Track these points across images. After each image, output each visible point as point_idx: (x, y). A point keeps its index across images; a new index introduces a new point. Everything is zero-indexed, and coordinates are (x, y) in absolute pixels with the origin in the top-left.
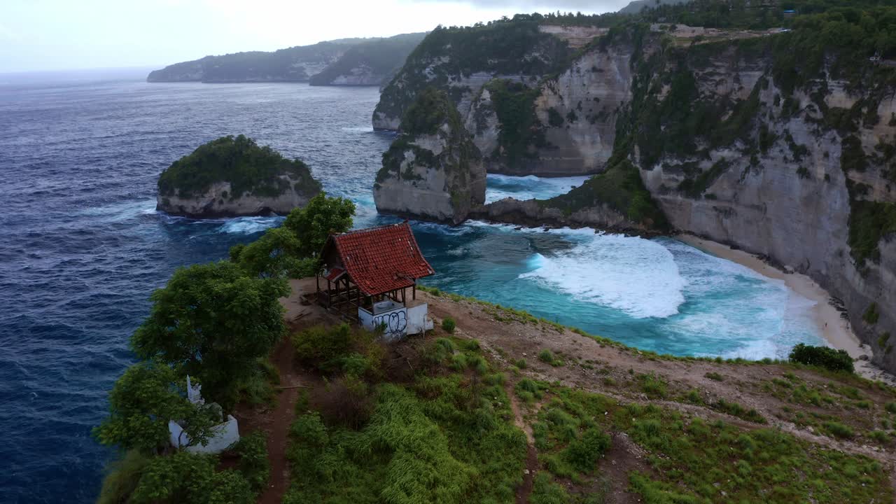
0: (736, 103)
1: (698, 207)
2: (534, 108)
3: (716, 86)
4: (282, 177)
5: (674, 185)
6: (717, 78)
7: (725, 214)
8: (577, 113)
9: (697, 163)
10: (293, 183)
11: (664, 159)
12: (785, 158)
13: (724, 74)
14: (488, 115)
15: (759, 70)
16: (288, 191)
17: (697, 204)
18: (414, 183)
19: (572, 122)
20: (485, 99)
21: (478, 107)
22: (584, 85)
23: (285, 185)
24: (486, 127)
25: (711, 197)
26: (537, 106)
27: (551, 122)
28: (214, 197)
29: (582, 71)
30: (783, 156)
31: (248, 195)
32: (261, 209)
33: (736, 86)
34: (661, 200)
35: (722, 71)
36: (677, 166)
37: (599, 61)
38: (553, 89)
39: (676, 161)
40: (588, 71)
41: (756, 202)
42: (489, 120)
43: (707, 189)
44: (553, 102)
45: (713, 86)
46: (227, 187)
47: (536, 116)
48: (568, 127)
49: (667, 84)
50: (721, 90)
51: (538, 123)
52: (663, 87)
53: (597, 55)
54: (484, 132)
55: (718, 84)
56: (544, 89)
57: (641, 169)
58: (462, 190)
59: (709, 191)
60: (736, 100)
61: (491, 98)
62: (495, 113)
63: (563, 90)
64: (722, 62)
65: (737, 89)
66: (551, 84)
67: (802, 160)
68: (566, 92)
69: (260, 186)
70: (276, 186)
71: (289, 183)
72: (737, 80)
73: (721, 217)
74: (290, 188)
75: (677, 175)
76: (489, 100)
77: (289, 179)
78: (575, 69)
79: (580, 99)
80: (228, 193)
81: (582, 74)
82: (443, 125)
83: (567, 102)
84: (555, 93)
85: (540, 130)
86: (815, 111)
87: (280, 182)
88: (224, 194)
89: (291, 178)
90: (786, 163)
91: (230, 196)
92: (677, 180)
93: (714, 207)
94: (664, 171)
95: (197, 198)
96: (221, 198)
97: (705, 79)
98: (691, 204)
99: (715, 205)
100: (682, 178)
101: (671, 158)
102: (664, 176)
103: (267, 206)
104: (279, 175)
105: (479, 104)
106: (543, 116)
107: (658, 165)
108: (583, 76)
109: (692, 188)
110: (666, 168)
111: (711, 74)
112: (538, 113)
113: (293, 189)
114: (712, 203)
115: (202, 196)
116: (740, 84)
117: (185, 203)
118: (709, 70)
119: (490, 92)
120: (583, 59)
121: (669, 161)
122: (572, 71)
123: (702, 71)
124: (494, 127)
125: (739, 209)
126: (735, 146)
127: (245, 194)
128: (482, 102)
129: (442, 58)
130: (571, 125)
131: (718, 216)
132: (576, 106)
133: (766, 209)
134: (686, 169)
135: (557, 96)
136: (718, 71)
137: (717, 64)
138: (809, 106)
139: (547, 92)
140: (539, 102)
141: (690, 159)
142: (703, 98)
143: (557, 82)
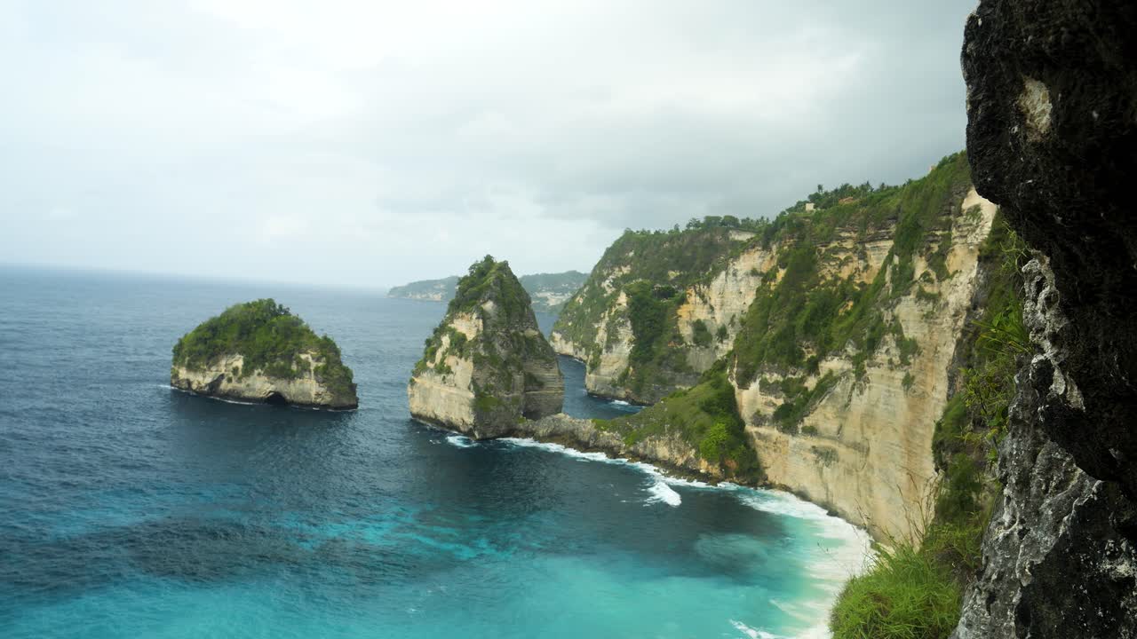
0: (858, 288)
1: (795, 445)
2: (677, 320)
3: (840, 267)
4: (303, 356)
5: (770, 411)
6: (842, 256)
7: (827, 457)
8: (730, 330)
9: (802, 380)
10: (314, 365)
11: (762, 373)
12: (890, 362)
13: (850, 250)
14: (622, 325)
15: (890, 238)
16: (306, 375)
17: (794, 442)
18: (444, 378)
19: (721, 342)
20: (620, 304)
21: (613, 314)
22: (741, 293)
23: (305, 367)
24: (617, 341)
25: (811, 431)
26: (680, 316)
27: (696, 341)
28: (223, 372)
29: (740, 274)
30: (889, 358)
31: (259, 374)
32: (271, 394)
33: (861, 265)
34: (754, 434)
35: (849, 245)
36: (777, 382)
37: (761, 260)
38: (702, 297)
39: (775, 375)
40: (747, 274)
41: (859, 439)
42: (622, 331)
43: (805, 419)
44: (701, 314)
45: (837, 267)
46: (239, 362)
47: (678, 330)
48: (717, 348)
49: (784, 268)
50: (845, 273)
51: (678, 338)
52: (778, 271)
53: (759, 253)
54: (614, 346)
55: (843, 263)
56: (691, 295)
57: (736, 388)
58: (503, 394)
59: (808, 422)
60: (859, 285)
61: (627, 303)
62: (629, 323)
63: (715, 300)
64: (849, 232)
65: (861, 269)
66: (700, 289)
67: (909, 364)
68: (718, 300)
69: (275, 364)
70: (294, 367)
71: (309, 364)
72: (863, 256)
73: (821, 463)
74: (310, 371)
75: (776, 397)
76: (625, 305)
77: (310, 360)
78: (731, 271)
79: (733, 312)
80: (240, 370)
81: (739, 278)
82: (485, 302)
83: (718, 315)
84: (705, 302)
85: (682, 349)
86: (931, 281)
87: (299, 362)
88: (235, 370)
89: (313, 359)
90: (892, 370)
91: (240, 373)
92: (774, 405)
93: (814, 447)
94: (760, 390)
95: (205, 370)
96: (231, 375)
97: (826, 258)
98: (788, 442)
99: (816, 444)
100: (780, 402)
101: (770, 371)
102: (761, 399)
103: (278, 390)
104: (301, 353)
105: (614, 310)
106: (686, 331)
107: (755, 381)
108: (741, 280)
109: (788, 417)
110: (766, 387)
111: (836, 251)
112: (680, 326)
113: (313, 372)
114: (811, 442)
115: (209, 369)
116: (866, 261)
117: (191, 377)
118: (834, 244)
119: (628, 295)
120: (742, 258)
121: (768, 376)
122: (727, 274)
123: (825, 246)
124: (626, 341)
125: (842, 451)
126: (846, 351)
127: (256, 372)
128: (617, 307)
129: (623, 268)
130: (719, 345)
131: (817, 462)
132: (728, 320)
133: (868, 449)
134: (786, 387)
135: (707, 306)
136: (844, 244)
137: (843, 234)
138: (925, 275)
139: (694, 298)
140: (683, 311)
141: (794, 374)
142: (823, 286)
143: (708, 287)
